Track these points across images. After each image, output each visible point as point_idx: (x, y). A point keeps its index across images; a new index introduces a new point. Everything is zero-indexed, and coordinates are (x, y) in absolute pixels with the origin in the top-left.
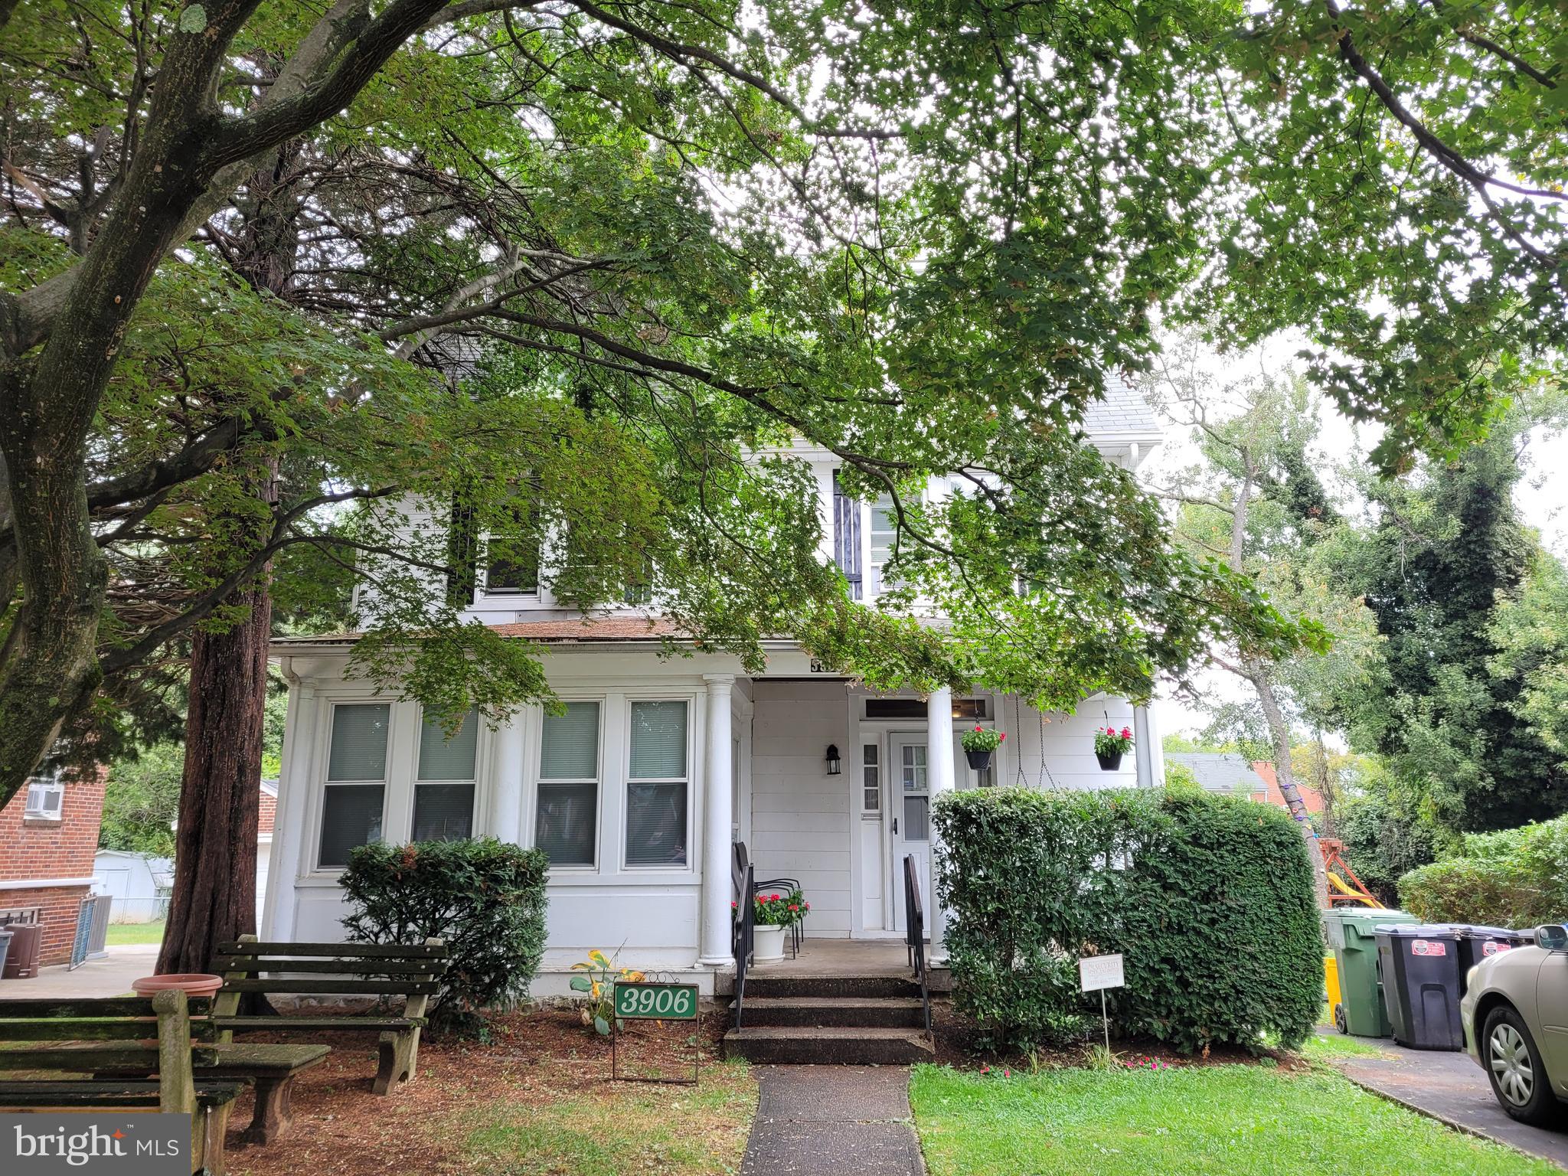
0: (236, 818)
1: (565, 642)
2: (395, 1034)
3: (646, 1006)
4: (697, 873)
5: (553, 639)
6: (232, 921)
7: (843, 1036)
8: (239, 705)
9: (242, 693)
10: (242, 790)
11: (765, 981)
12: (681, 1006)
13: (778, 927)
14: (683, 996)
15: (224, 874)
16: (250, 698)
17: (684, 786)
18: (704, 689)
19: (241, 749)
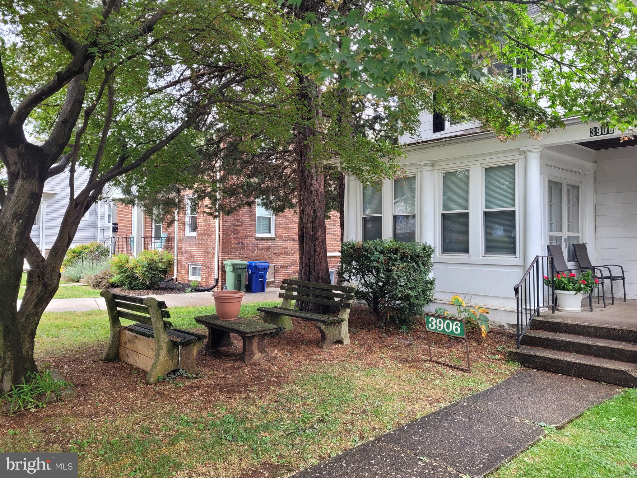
0: (315, 230)
1: (444, 140)
2: (322, 324)
3: (440, 327)
4: (522, 260)
5: (438, 139)
6: (316, 271)
7: (581, 362)
8: (311, 185)
9: (311, 180)
10: (316, 219)
11: (548, 322)
12: (457, 330)
13: (574, 292)
14: (457, 325)
15: (312, 252)
16: (315, 182)
17: (514, 212)
18: (523, 156)
19: (314, 203)
